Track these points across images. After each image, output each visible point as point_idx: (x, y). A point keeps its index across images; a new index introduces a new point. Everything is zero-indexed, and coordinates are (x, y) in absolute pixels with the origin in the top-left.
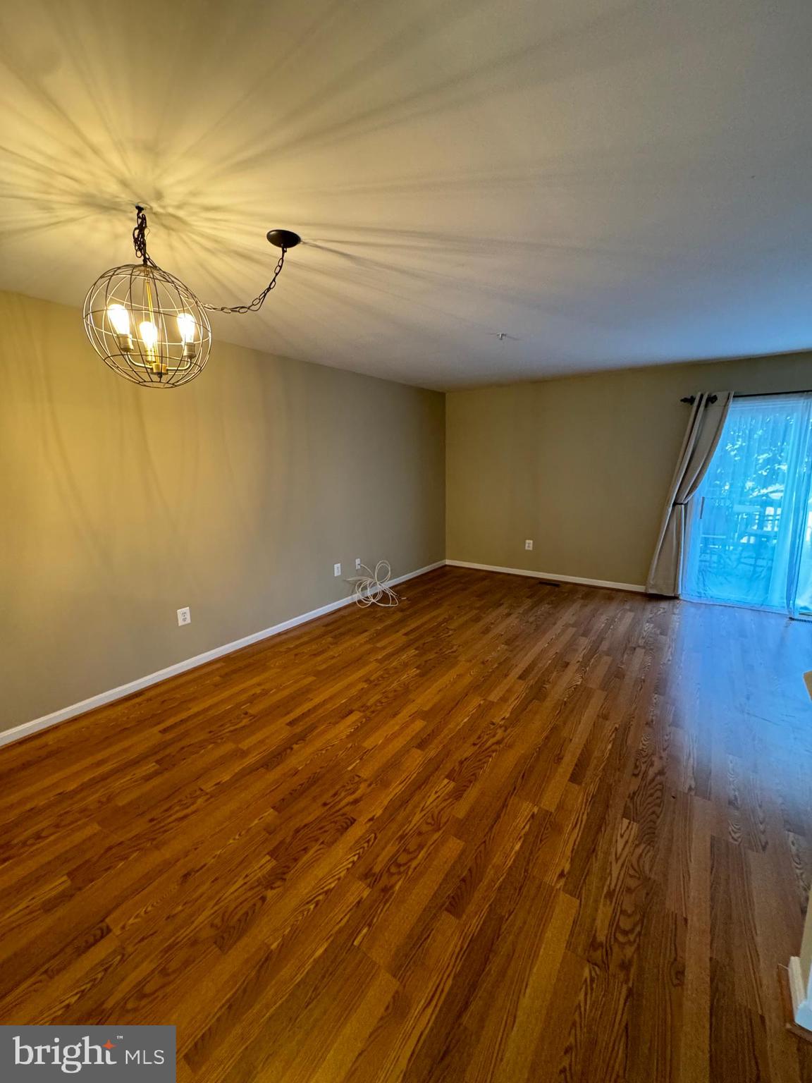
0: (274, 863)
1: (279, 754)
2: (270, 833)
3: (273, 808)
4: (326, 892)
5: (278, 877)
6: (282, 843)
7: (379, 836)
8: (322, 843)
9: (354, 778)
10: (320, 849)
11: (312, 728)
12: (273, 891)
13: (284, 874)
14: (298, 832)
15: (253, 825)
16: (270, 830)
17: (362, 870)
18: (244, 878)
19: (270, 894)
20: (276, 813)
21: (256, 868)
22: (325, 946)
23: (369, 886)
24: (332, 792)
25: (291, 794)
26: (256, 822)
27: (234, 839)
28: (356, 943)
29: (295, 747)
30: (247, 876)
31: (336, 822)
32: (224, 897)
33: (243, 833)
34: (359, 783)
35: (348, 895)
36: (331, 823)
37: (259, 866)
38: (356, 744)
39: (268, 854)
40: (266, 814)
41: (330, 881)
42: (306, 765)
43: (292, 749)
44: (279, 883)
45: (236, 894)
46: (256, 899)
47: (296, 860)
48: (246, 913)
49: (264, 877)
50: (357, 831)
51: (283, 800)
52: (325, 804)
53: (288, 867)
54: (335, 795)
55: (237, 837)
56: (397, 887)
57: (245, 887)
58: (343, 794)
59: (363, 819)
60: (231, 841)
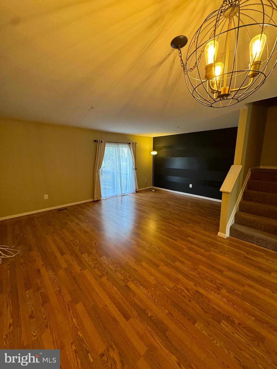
0: (223, 321)
1: (155, 323)
2: (209, 324)
3: (194, 324)
4: (229, 302)
5: (228, 318)
6: (212, 318)
7: (202, 284)
8: (209, 302)
9: (174, 289)
10: (212, 303)
11: (135, 305)
12: (235, 321)
13: (226, 316)
14: (206, 311)
15: (205, 333)
16: (208, 324)
17: (217, 290)
18: (234, 334)
19: (236, 322)
20: (197, 322)
21: (228, 329)
22: (245, 302)
23: (222, 289)
24: (183, 298)
25: (185, 316)
26: (204, 332)
27: (217, 343)
28: (241, 294)
29: (150, 315)
30: (233, 333)
31: (199, 297)
32: (246, 343)
33: (212, 339)
34: (177, 288)
35: (227, 295)
36: (199, 299)
37: (226, 328)
38: (153, 286)
39: (220, 324)
40: (199, 327)
41: (224, 300)
42: (165, 309)
43: (151, 316)
44: (231, 318)
45: (242, 336)
46: (240, 327)
47: (219, 312)
48: (248, 330)
49: (230, 325)
50: (201, 291)
51: (189, 319)
52: (190, 301)
53: (223, 315)
54: (184, 297)
55: (215, 342)
56: (220, 282)
57: (238, 333)
58: (184, 294)
59: (196, 288)
60: (218, 344)
